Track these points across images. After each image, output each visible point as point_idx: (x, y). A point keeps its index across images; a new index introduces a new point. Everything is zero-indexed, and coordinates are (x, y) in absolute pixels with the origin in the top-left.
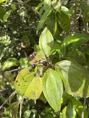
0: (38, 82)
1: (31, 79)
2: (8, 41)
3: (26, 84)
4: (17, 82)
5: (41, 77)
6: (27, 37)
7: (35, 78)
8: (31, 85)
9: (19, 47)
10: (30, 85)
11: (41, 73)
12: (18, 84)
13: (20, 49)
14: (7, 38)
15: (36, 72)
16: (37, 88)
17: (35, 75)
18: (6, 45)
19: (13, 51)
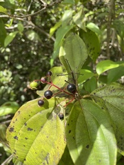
0: (55, 131)
1: (40, 124)
2: (7, 79)
3: (30, 135)
4: (12, 130)
5: (62, 118)
6: (36, 73)
7: (48, 122)
8: (41, 137)
9: (24, 88)
10: (38, 138)
11: (62, 111)
12: (13, 134)
13: (25, 90)
14: (7, 73)
15: (51, 109)
16: (53, 145)
17: (49, 116)
18: (4, 83)
19: (14, 93)
